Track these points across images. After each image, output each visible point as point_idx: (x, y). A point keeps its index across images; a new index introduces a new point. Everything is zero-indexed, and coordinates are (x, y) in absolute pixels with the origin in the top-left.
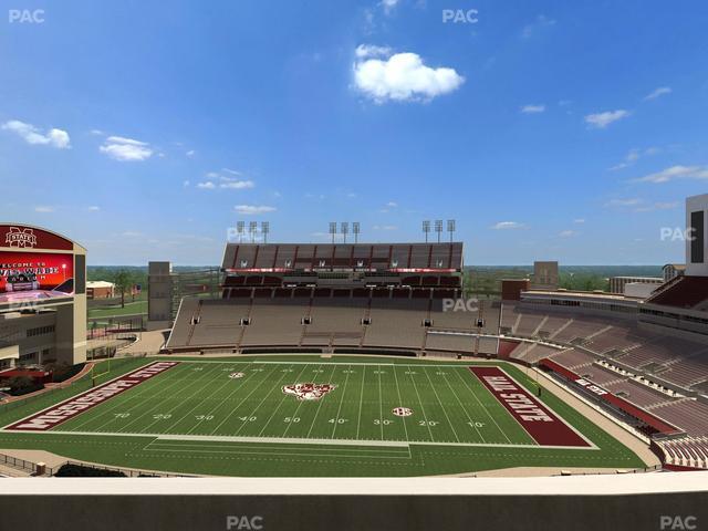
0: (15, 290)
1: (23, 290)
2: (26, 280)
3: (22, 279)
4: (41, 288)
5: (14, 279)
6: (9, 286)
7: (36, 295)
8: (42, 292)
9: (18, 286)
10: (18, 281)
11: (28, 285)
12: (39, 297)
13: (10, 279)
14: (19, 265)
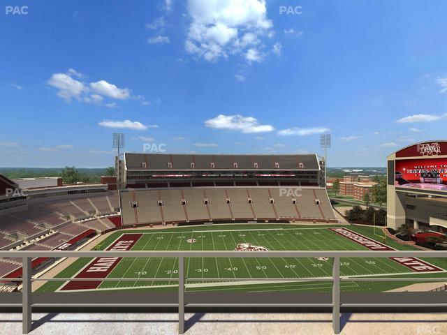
0: (425, 182)
1: (430, 183)
2: (432, 176)
3: (429, 176)
4: (444, 183)
5: (425, 175)
6: (422, 179)
7: (439, 188)
8: (445, 186)
9: (427, 180)
10: (427, 176)
11: (434, 180)
12: (442, 189)
13: (422, 175)
14: (428, 167)
